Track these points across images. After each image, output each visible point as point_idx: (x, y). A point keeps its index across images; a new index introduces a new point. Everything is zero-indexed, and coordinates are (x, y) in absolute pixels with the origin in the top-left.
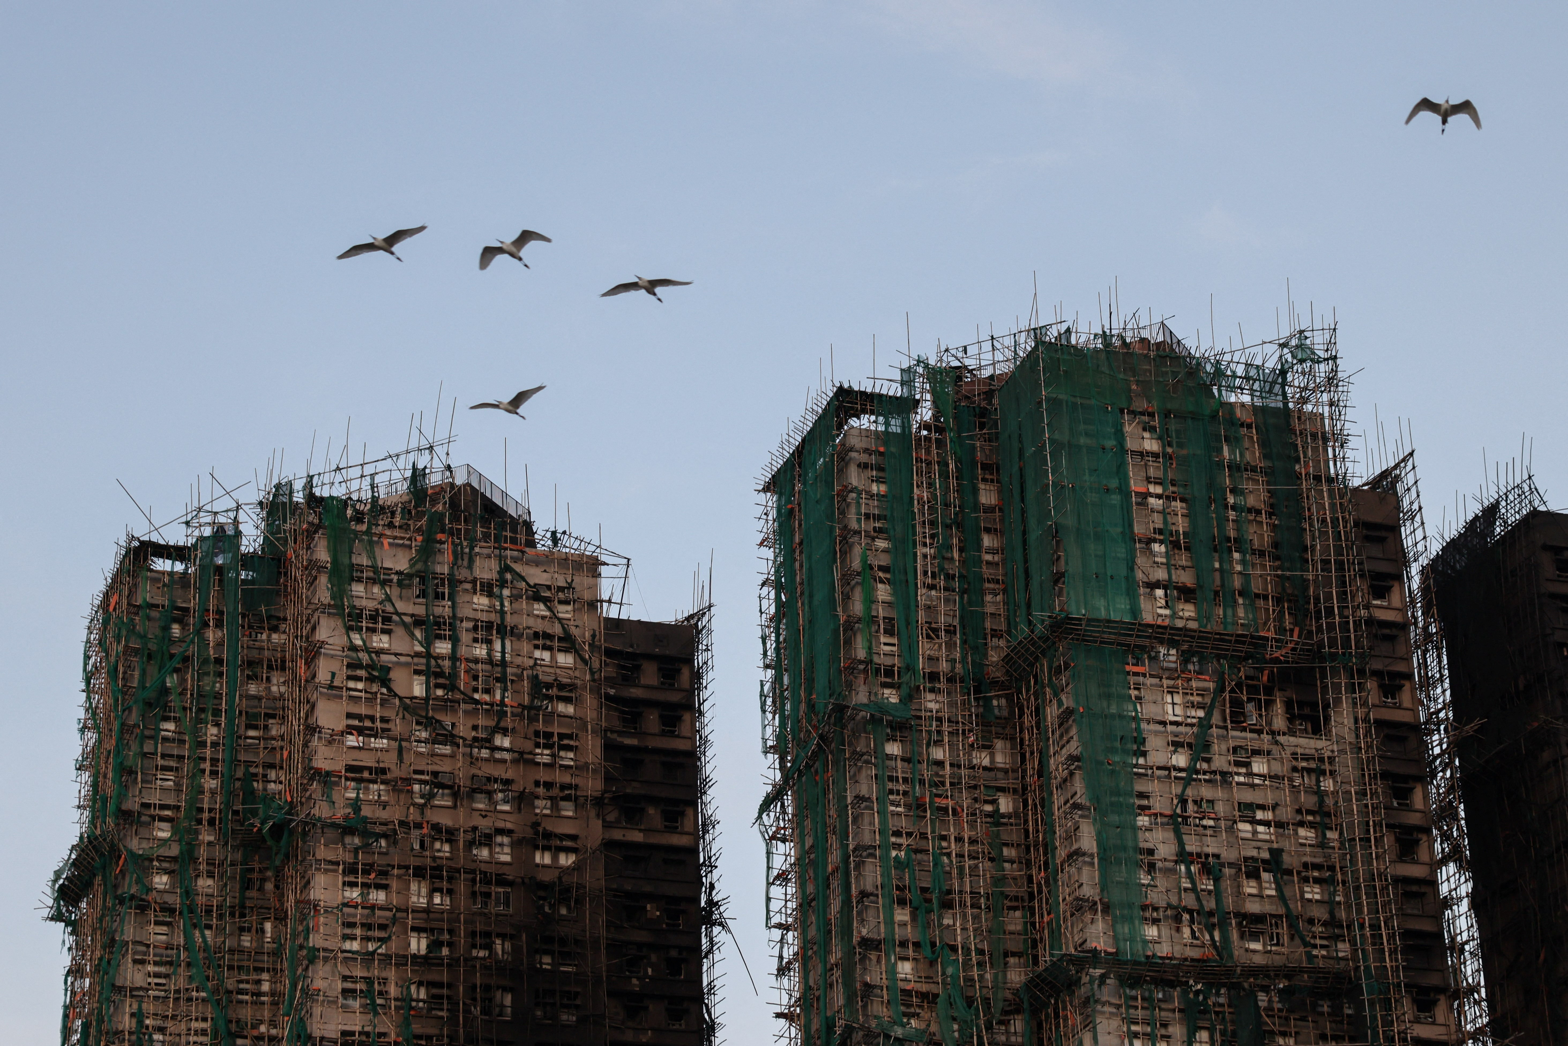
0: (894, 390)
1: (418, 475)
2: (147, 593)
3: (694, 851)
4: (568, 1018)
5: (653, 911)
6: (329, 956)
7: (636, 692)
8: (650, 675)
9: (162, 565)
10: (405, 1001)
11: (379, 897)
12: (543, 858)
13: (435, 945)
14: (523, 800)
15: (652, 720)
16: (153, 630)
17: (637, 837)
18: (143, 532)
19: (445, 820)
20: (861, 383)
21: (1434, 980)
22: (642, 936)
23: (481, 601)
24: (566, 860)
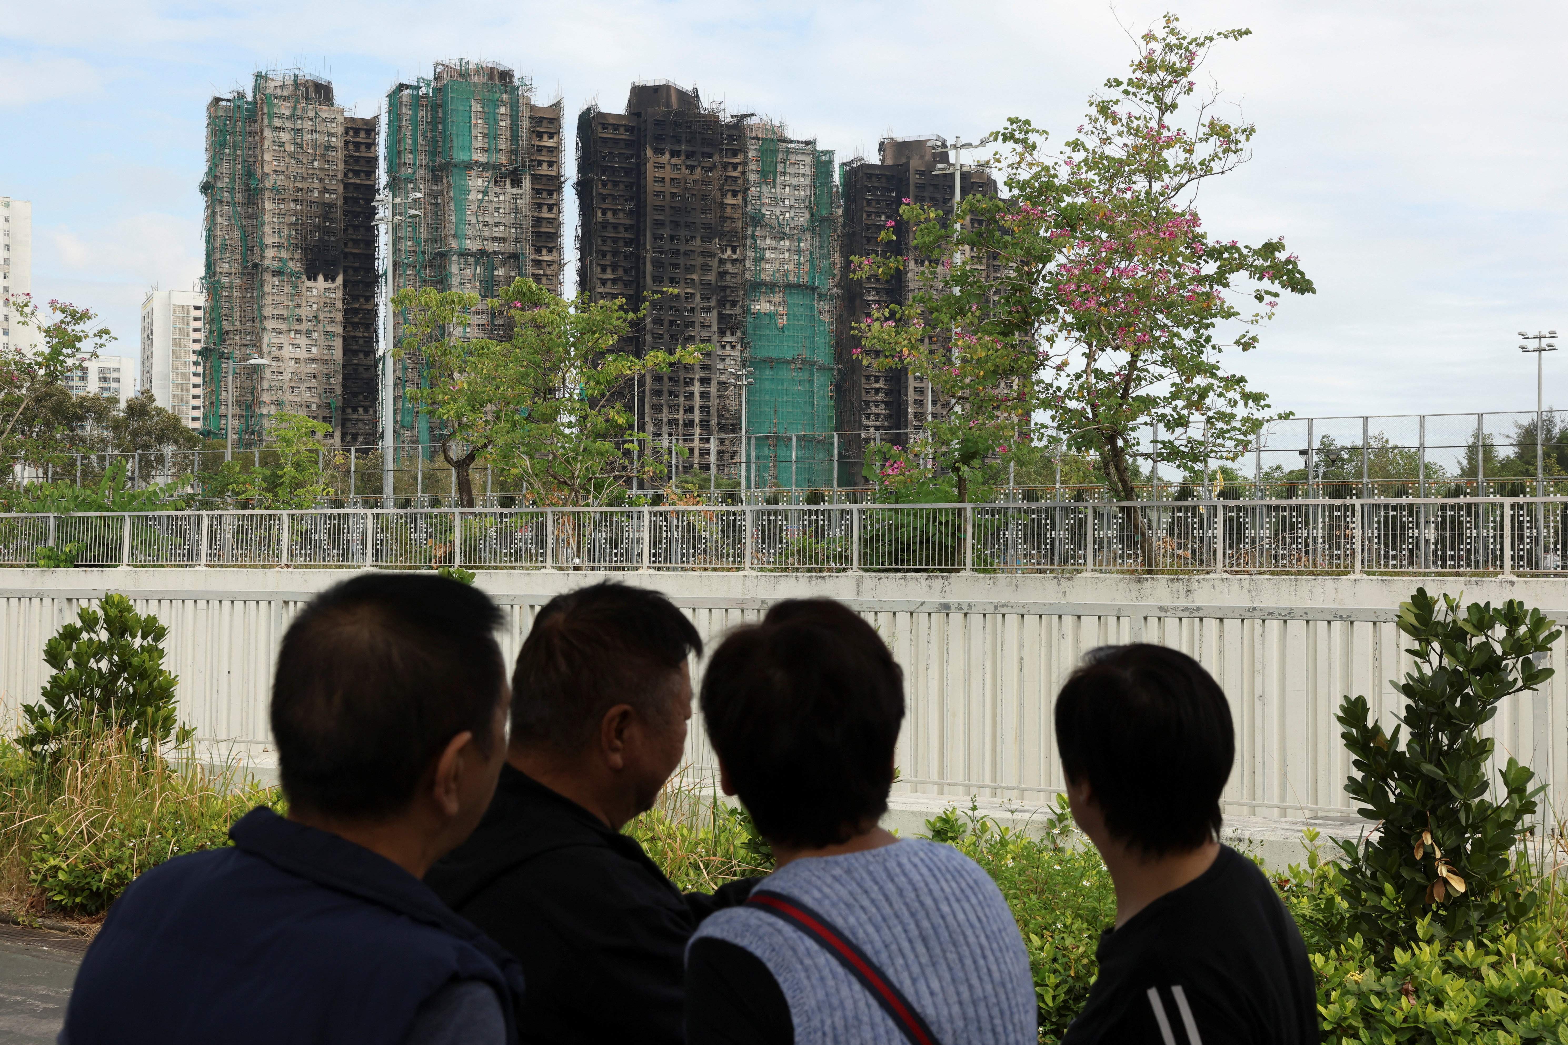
0: (416, 84)
1: (296, 76)
2: (220, 113)
3: (374, 186)
4: (332, 239)
5: (362, 202)
6: (269, 223)
7: (358, 140)
8: (362, 134)
9: (224, 103)
10: (289, 236)
11: (282, 206)
12: (327, 195)
13: (297, 220)
14: (321, 180)
15: (363, 148)
16: (221, 123)
17: (358, 181)
18: (218, 96)
19: (300, 185)
20: (406, 82)
21: (552, 245)
22: (358, 209)
23: (310, 123)
24: (333, 196)
